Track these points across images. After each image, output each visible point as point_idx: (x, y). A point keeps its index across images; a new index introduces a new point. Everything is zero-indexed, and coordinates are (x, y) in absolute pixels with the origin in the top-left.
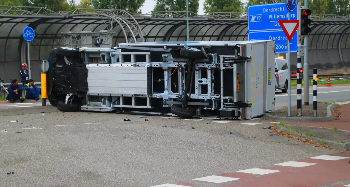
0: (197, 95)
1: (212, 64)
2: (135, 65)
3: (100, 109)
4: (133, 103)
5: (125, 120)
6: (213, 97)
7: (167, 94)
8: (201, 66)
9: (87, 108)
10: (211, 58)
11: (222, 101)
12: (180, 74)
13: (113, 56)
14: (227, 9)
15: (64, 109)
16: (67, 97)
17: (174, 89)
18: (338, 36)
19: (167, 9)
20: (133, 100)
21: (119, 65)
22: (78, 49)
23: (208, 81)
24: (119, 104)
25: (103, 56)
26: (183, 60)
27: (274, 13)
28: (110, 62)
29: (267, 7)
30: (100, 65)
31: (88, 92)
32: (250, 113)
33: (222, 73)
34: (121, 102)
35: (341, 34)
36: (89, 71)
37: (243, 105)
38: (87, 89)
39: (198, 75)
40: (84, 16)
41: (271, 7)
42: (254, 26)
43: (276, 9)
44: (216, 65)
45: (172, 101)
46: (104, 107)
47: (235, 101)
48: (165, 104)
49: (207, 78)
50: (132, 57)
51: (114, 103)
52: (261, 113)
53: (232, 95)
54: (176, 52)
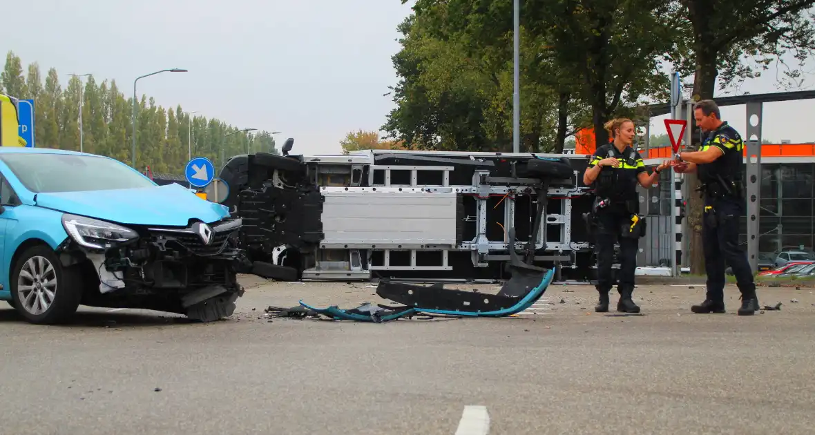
1: (575, 189)
3: (349, 275)
4: (413, 261)
6: (576, 247)
8: (553, 192)
9: (317, 274)
12: (508, 206)
16: (276, 254)
20: (414, 255)
21: (386, 189)
23: (565, 219)
24: (382, 264)
30: (349, 189)
31: (323, 242)
34: (387, 261)
36: (326, 201)
38: (322, 236)
44: (583, 190)
46: (356, 270)
48: (483, 262)
49: (563, 213)
50: (414, 175)
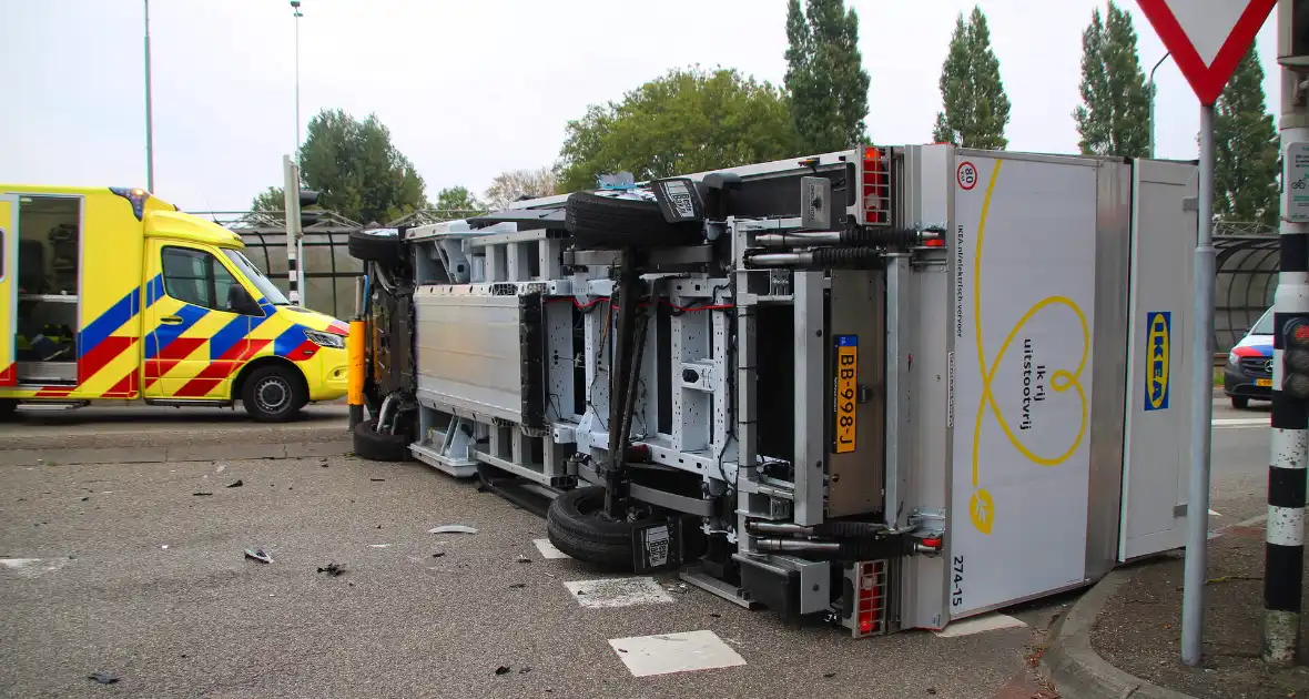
1: (729, 279)
2: (500, 289)
3: (441, 463)
4: (515, 452)
7: (587, 430)
8: (690, 289)
11: (742, 507)
16: (384, 408)
20: (515, 439)
21: (466, 289)
23: (714, 377)
30: (435, 289)
31: (418, 394)
33: (742, 329)
34: (492, 443)
38: (414, 382)
39: (680, 340)
50: (511, 254)
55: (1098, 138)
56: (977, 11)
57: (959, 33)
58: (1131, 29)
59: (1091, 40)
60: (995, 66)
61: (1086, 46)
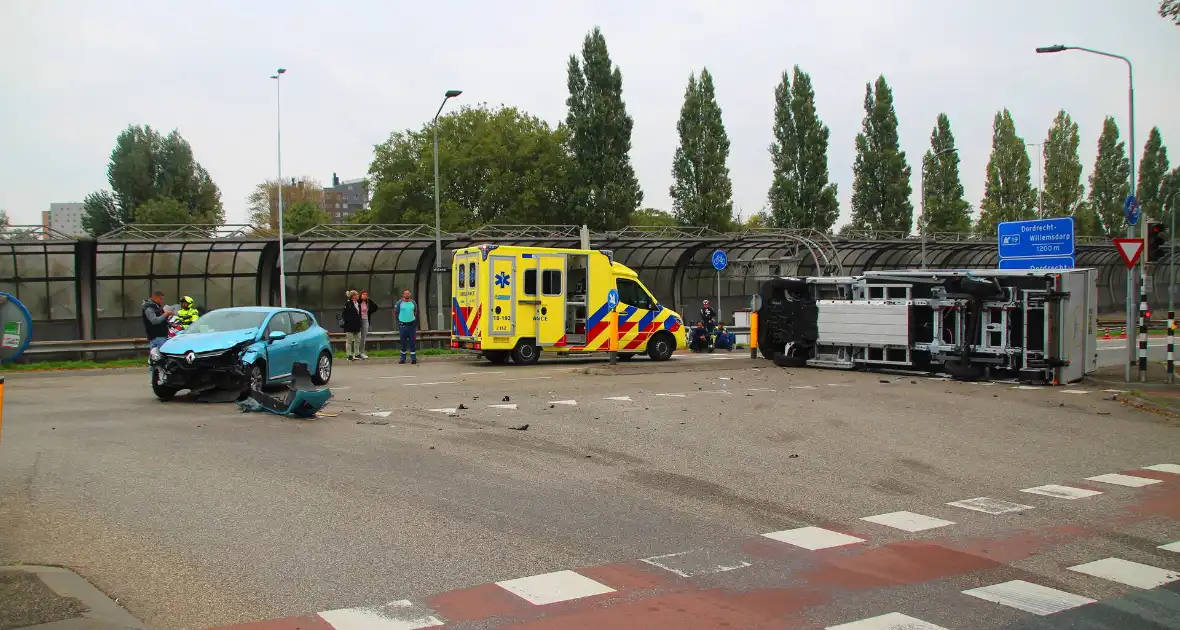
0: (984, 347)
1: (1010, 302)
2: (890, 303)
3: (836, 365)
4: (885, 357)
5: (882, 382)
6: (1010, 351)
7: (936, 345)
8: (991, 304)
9: (816, 363)
10: (1007, 293)
11: (1025, 357)
12: (958, 316)
13: (856, 288)
14: (952, 227)
15: (783, 363)
16: (788, 347)
17: (948, 338)
18: (1108, 268)
19: (868, 228)
20: (885, 352)
21: (864, 302)
22: (805, 279)
23: (1002, 328)
24: (863, 358)
25: (842, 290)
26: (963, 295)
27: (1038, 233)
28: (850, 298)
29: (1025, 225)
30: (836, 302)
31: (818, 340)
32: (1067, 375)
33: (1025, 315)
34: (866, 355)
35: (1113, 266)
36: (820, 310)
37: (1057, 363)
38: (817, 336)
39: (985, 318)
40: (758, 237)
41: (1031, 225)
42: (1007, 251)
43: (1041, 228)
44: (1016, 304)
45: (945, 355)
46: (842, 361)
47: (1046, 357)
48: (935, 360)
49: (1000, 322)
50: (885, 291)
51: (855, 357)
52: (1079, 376)
53: (1042, 349)
54: (954, 285)
55: (787, 168)
56: (705, 72)
57: (691, 88)
58: (810, 87)
59: (781, 95)
60: (718, 113)
61: (778, 99)
